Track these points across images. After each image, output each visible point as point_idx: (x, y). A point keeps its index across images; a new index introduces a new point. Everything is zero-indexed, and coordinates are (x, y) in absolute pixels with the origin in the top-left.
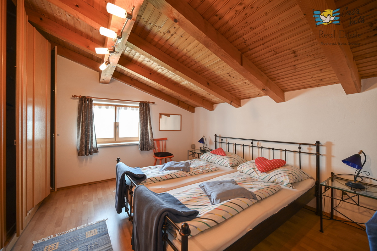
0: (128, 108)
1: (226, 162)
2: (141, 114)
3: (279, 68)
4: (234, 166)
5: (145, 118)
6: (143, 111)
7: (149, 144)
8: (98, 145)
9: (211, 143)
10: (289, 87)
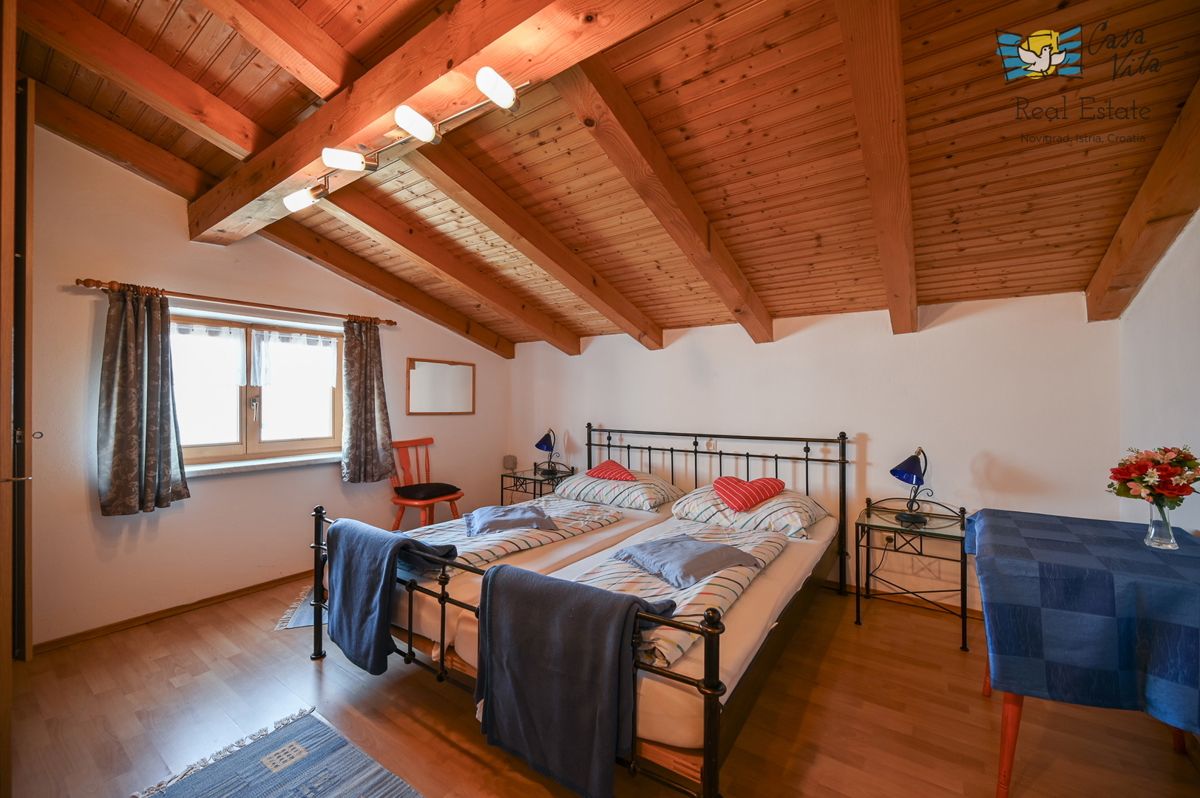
0: (294, 336)
1: (637, 496)
2: (351, 359)
3: (777, 265)
4: (661, 505)
5: (366, 373)
6: (359, 348)
7: (378, 458)
8: (189, 469)
9: (571, 448)
10: (786, 308)
